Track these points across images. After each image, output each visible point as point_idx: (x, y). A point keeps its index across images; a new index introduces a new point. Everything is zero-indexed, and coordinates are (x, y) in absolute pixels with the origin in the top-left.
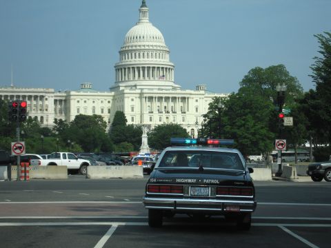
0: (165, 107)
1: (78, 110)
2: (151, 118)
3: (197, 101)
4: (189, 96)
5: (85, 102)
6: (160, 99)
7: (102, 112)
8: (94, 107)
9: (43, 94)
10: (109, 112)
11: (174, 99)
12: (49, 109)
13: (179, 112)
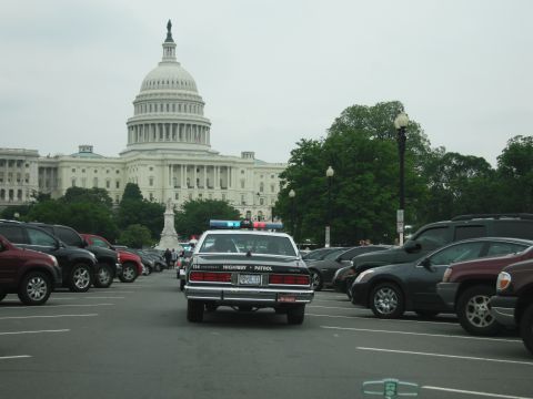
0: (198, 180)
1: (73, 182)
2: (177, 195)
3: (243, 172)
4: (232, 165)
5: (83, 171)
6: (190, 168)
7: (108, 186)
8: (96, 179)
9: (23, 158)
10: (118, 186)
11: (210, 168)
12: (31, 180)
13: (217, 187)
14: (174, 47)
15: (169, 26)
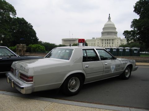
14: (110, 18)
15: (109, 15)
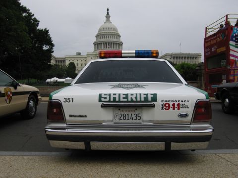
14: (110, 17)
15: (108, 10)
